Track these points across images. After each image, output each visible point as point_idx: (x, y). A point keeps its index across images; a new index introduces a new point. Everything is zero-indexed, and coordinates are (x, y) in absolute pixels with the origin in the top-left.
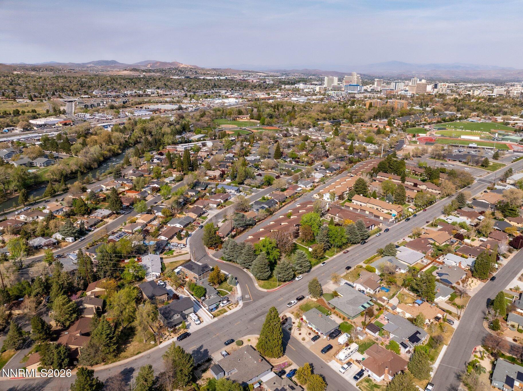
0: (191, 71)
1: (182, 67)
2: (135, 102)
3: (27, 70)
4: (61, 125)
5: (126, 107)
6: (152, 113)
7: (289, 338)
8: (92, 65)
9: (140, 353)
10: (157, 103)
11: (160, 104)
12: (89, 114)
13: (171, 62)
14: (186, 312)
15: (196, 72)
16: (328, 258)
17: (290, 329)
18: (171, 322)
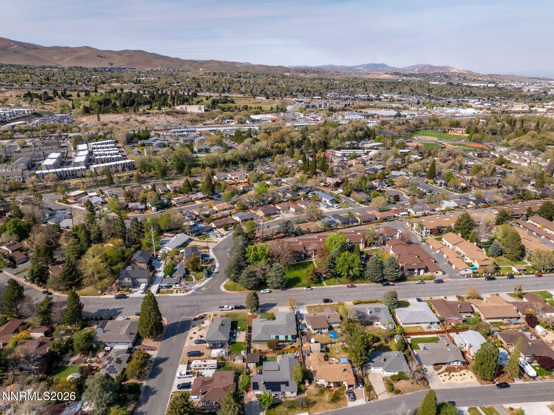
0: (459, 76)
1: (452, 71)
2: (359, 106)
3: (298, 71)
4: (270, 122)
5: (346, 110)
6: (363, 117)
7: (183, 332)
8: (361, 68)
9: (86, 295)
10: (382, 108)
11: (384, 110)
12: (303, 114)
13: (442, 66)
14: (140, 280)
15: (465, 78)
16: (323, 285)
17: (193, 326)
18: (122, 283)
